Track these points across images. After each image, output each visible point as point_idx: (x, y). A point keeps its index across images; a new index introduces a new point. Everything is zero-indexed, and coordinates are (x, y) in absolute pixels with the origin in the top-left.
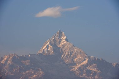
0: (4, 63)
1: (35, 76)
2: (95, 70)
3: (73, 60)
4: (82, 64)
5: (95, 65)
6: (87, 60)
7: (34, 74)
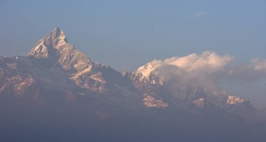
1: (23, 84)
2: (100, 80)
3: (72, 66)
4: (84, 72)
5: (100, 73)
6: (90, 67)
7: (22, 81)
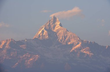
0: (1, 48)
1: (31, 59)
2: (88, 53)
3: (67, 43)
4: (76, 47)
5: (88, 48)
6: (80, 43)
7: (30, 57)
